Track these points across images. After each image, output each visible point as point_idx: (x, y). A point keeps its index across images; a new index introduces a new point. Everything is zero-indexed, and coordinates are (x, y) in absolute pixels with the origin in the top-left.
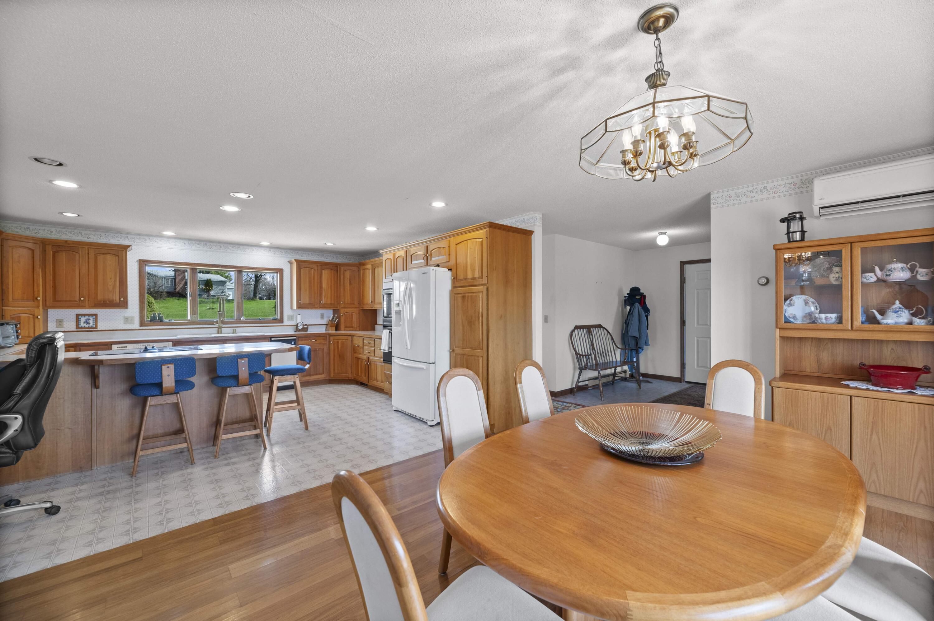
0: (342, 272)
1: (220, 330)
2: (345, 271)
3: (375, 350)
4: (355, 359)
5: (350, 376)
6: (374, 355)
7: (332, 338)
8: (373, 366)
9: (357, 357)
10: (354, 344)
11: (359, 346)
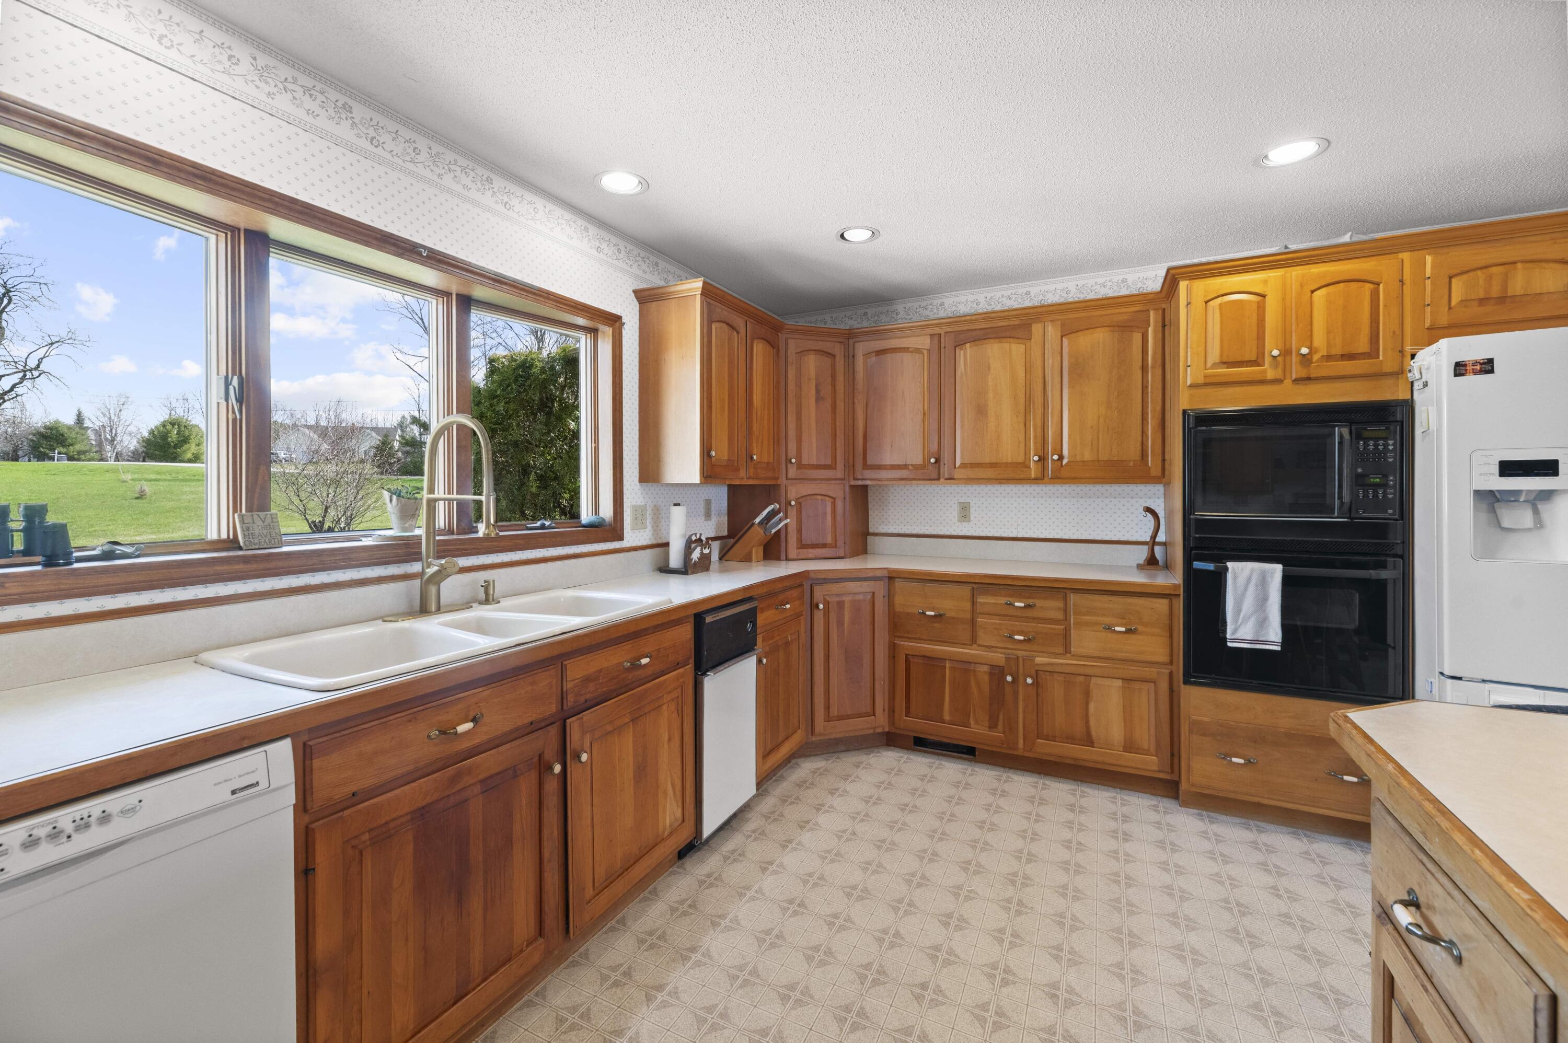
0: (792, 357)
1: (433, 590)
2: (802, 353)
3: (1072, 631)
4: (906, 661)
5: (881, 722)
6: (1060, 650)
7: (819, 592)
8: (1056, 691)
9: (928, 654)
10: (898, 608)
11: (940, 615)
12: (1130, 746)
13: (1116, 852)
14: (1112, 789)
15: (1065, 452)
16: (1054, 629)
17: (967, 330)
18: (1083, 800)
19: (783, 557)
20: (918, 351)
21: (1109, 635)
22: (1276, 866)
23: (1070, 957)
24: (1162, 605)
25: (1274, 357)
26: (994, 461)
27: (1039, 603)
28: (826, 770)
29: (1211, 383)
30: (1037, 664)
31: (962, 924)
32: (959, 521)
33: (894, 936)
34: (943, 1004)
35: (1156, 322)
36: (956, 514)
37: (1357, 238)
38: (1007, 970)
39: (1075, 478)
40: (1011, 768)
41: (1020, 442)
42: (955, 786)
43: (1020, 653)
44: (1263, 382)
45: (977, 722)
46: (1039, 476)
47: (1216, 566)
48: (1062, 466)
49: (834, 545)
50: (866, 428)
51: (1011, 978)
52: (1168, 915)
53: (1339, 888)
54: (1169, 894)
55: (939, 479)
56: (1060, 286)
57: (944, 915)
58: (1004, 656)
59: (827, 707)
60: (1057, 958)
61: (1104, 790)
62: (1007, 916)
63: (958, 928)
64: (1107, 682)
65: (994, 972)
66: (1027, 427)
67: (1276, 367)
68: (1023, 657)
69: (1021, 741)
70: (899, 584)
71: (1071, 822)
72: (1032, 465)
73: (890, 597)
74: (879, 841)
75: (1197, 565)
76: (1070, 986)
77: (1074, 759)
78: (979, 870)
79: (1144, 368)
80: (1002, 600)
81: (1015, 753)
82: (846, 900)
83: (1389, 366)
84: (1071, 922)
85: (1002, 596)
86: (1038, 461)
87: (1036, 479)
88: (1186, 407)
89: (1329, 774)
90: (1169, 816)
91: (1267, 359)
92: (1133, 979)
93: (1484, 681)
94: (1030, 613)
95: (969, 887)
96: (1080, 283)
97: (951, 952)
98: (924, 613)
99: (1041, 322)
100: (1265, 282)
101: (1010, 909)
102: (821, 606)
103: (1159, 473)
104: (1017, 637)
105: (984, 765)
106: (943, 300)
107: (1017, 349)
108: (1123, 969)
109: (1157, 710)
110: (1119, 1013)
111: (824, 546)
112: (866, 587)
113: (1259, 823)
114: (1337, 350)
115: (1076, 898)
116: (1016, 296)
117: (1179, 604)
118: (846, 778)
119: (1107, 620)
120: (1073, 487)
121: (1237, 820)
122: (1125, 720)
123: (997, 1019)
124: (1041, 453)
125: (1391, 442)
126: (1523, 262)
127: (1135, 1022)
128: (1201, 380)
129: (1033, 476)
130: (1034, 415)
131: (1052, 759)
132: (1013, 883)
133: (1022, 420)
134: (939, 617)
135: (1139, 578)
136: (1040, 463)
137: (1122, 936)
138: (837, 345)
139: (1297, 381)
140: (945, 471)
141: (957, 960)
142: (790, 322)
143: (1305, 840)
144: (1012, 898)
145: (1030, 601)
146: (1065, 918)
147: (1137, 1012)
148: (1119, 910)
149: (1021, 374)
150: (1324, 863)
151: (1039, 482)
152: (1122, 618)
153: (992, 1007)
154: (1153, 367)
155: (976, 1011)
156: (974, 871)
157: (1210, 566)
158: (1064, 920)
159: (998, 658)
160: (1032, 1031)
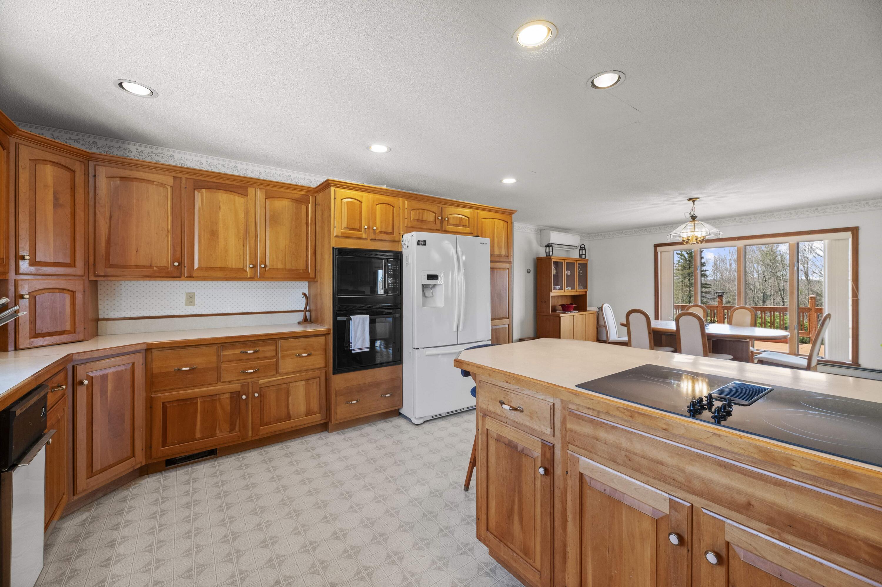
0: (24, 162)
3: (280, 361)
4: (163, 407)
5: (140, 459)
6: (274, 373)
7: (81, 372)
8: (271, 396)
9: (184, 397)
10: (155, 371)
11: (193, 369)
12: (309, 413)
13: (319, 464)
14: (298, 439)
15: (268, 263)
16: (270, 362)
17: (203, 180)
18: (289, 449)
19: (11, 347)
20: (162, 185)
21: (299, 359)
22: (373, 439)
23: (332, 517)
24: (322, 339)
25: (365, 229)
26: (223, 266)
27: (261, 349)
28: (94, 517)
29: (344, 236)
30: (261, 384)
31: (274, 540)
32: (186, 305)
33: (240, 574)
34: (293, 581)
35: (312, 202)
36: (184, 302)
37: (387, 188)
38: (311, 543)
39: (273, 278)
40: (241, 451)
41: (240, 256)
42: (214, 476)
43: (249, 380)
44: (361, 238)
45: (221, 431)
46: (253, 276)
47: (346, 318)
48: (265, 271)
49: (74, 331)
50: (109, 235)
51: (315, 545)
52: (354, 477)
53: (392, 437)
54: (349, 469)
55: (180, 277)
56: (256, 169)
57: (261, 543)
58: (240, 384)
59: (90, 465)
60: (328, 522)
61: (295, 441)
62: (293, 520)
63: (273, 544)
64: (298, 384)
65: (306, 548)
66: (245, 246)
67: (365, 233)
68: (251, 382)
69: (250, 433)
70: (156, 354)
71: (291, 462)
72: (248, 270)
73: (147, 364)
74: (186, 534)
75: (339, 318)
76: (340, 529)
77: (281, 430)
78: (263, 509)
79: (307, 224)
80: (238, 351)
81: (247, 440)
82: (190, 581)
83: (397, 239)
84: (322, 504)
85: (238, 349)
86: (253, 267)
87: (250, 278)
88: (334, 246)
89: (381, 396)
90: (328, 439)
91: (363, 230)
92: (359, 509)
93: (423, 348)
94: (256, 356)
95: (264, 521)
96: (267, 171)
97: (279, 557)
98: (180, 370)
99: (254, 188)
100: (362, 197)
101: (292, 516)
102: (86, 382)
103: (314, 276)
104: (249, 371)
105: (224, 457)
106: (173, 154)
107: (239, 200)
108: (353, 507)
109: (320, 390)
110: (363, 524)
111: (62, 333)
112: (127, 359)
113: (358, 427)
114: (383, 230)
115: (317, 493)
116: (228, 166)
117: (331, 338)
118: (120, 513)
119: (297, 352)
120: (272, 283)
121: (351, 429)
122: (306, 401)
123: (322, 566)
124: (253, 263)
125: (398, 266)
126: (426, 210)
127: (370, 523)
128: (340, 235)
129: (249, 276)
130: (250, 240)
131: (269, 435)
132: (285, 504)
133: (242, 243)
134: (192, 370)
135: (300, 329)
136: (253, 269)
137: (345, 496)
138: (78, 163)
139: (372, 240)
140: (186, 271)
141: (284, 558)
142: (23, 129)
143: (374, 426)
144: (290, 511)
145: (257, 349)
146: (319, 504)
147: (368, 519)
148: (337, 486)
149: (241, 216)
150: (384, 431)
151: (252, 279)
152: (305, 349)
153: (317, 563)
154: (311, 224)
155: (311, 571)
156: (261, 511)
157: (344, 319)
158: (319, 505)
159: (236, 387)
160: (339, 558)
